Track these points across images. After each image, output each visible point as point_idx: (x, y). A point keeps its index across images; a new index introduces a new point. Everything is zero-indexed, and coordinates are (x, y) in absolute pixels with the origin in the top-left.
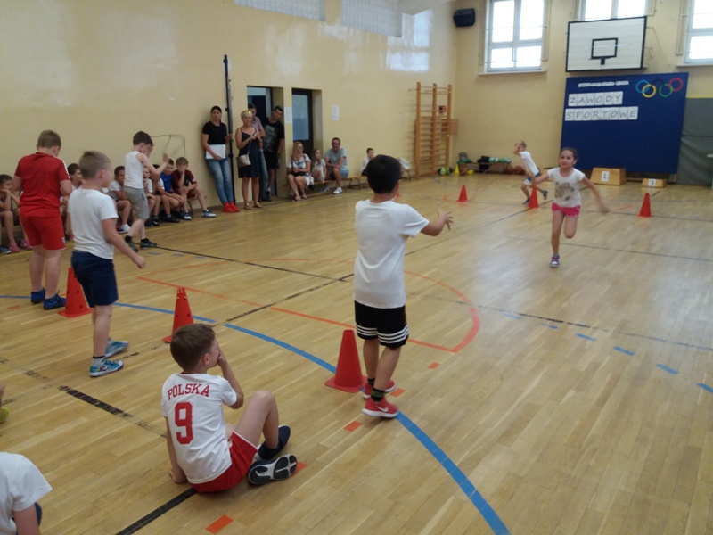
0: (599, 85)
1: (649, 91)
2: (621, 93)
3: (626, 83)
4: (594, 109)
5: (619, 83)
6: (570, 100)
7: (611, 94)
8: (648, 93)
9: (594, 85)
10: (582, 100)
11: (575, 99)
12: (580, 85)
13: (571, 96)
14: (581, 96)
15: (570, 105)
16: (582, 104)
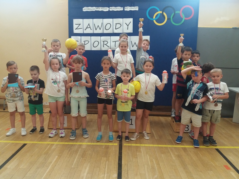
0: (106, 9)
1: (161, 19)
2: (131, 20)
3: (136, 8)
4: (103, 38)
5: (128, 9)
6: (75, 26)
7: (120, 20)
8: (159, 21)
9: (100, 9)
10: (89, 27)
11: (81, 25)
12: (85, 9)
13: (76, 21)
14: (87, 21)
15: (75, 31)
16: (88, 31)
